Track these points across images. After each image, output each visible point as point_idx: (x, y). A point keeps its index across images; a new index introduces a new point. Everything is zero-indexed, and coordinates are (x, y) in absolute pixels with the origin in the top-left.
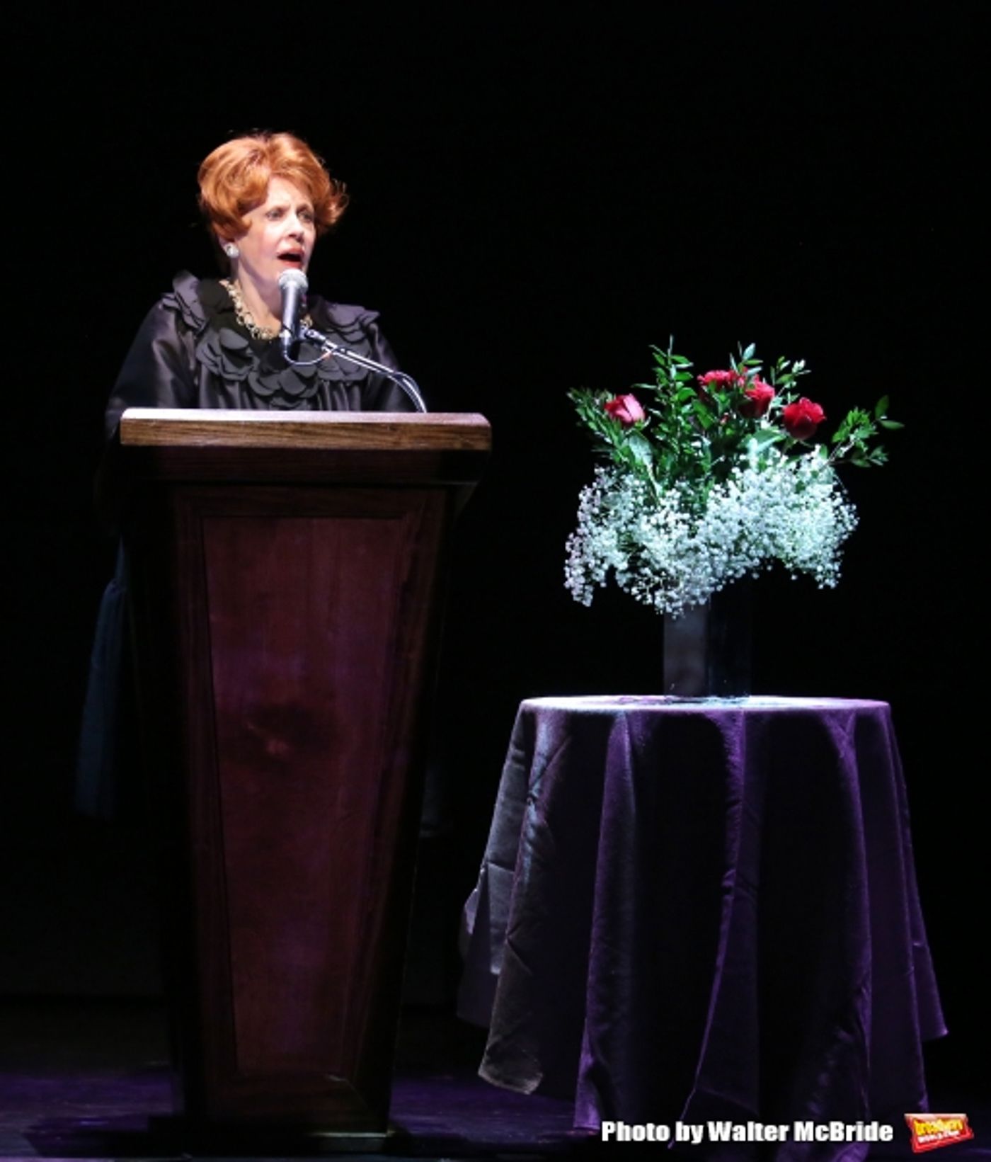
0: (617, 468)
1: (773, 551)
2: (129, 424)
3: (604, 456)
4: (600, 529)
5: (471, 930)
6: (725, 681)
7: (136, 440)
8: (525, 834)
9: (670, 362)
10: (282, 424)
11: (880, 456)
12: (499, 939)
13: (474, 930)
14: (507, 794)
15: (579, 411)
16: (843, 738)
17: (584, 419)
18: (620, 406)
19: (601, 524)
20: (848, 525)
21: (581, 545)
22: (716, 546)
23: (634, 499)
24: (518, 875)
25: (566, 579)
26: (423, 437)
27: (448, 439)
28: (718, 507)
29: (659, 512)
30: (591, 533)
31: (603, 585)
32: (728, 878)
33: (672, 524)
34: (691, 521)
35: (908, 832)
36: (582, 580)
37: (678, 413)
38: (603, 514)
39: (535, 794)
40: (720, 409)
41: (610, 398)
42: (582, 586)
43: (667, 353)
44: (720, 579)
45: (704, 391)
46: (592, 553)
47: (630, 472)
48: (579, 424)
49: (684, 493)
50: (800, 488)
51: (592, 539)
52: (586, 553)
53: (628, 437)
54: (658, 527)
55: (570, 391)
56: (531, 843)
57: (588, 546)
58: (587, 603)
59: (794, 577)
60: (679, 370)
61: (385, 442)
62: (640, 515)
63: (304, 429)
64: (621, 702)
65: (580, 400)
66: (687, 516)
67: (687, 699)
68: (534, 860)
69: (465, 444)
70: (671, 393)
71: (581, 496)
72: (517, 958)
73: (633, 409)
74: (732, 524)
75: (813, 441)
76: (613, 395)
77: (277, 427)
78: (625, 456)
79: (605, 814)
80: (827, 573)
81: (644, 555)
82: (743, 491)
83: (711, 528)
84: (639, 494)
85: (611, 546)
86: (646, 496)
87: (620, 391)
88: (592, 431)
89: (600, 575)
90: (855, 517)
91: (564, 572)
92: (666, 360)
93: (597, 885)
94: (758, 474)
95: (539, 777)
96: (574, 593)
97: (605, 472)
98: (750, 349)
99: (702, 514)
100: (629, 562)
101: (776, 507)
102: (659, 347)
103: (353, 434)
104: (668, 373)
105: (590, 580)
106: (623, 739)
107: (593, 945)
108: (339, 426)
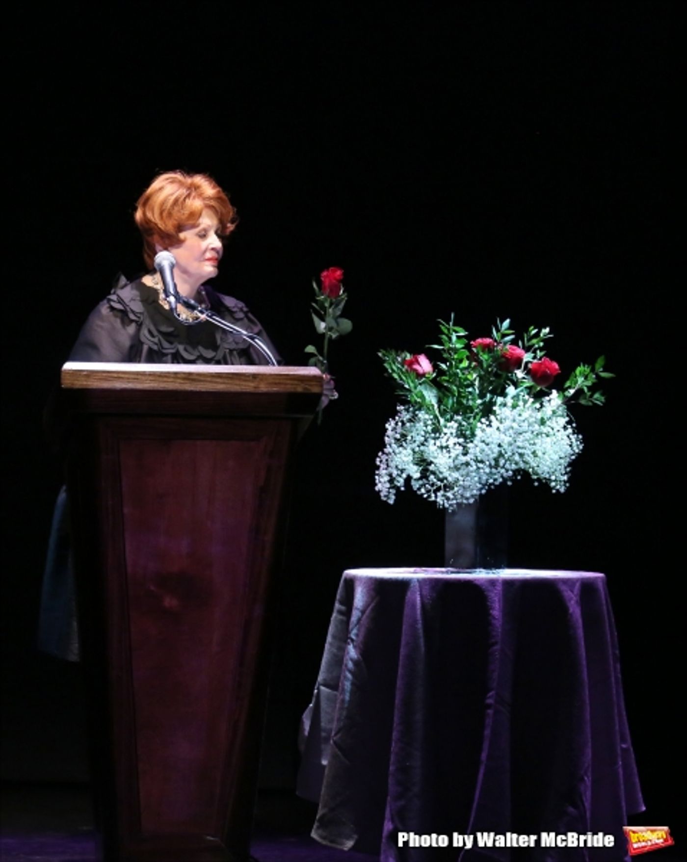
0: (412, 406)
1: (522, 465)
2: (68, 373)
3: (404, 398)
4: (401, 449)
5: (306, 733)
6: (488, 559)
7: (73, 384)
8: (346, 666)
9: (451, 331)
10: (176, 373)
11: (598, 398)
12: (327, 739)
13: (309, 733)
14: (334, 637)
15: (386, 365)
16: (571, 599)
17: (390, 371)
18: (416, 363)
19: (401, 446)
20: (575, 448)
21: (387, 460)
22: (482, 462)
23: (424, 428)
24: (341, 694)
25: (376, 485)
26: (276, 384)
27: (292, 384)
28: (483, 434)
29: (442, 438)
30: (394, 452)
31: (403, 489)
32: (490, 697)
33: (451, 446)
34: (464, 444)
35: (618, 666)
36: (388, 485)
37: (457, 368)
38: (403, 439)
39: (354, 637)
40: (485, 365)
41: (409, 357)
42: (387, 490)
43: (449, 325)
44: (484, 485)
45: (474, 352)
46: (395, 466)
47: (422, 409)
48: (386, 375)
49: (460, 425)
50: (543, 422)
51: (395, 457)
52: (390, 467)
53: (420, 384)
54: (441, 448)
55: (380, 352)
56: (350, 672)
57: (392, 461)
58: (391, 502)
59: (536, 484)
60: (459, 337)
61: (249, 387)
62: (429, 439)
63: (191, 377)
64: (415, 572)
65: (387, 359)
66: (461, 440)
67: (461, 570)
68: (353, 684)
69: (305, 389)
70: (452, 354)
71: (387, 426)
72: (339, 753)
73: (425, 365)
74: (493, 446)
75: (550, 388)
76: (411, 355)
77: (172, 376)
78: (418, 397)
79: (403, 651)
80: (559, 481)
81: (432, 467)
82: (501, 423)
83: (478, 449)
84: (428, 425)
85: (408, 461)
86: (434, 426)
87: (416, 352)
88: (395, 379)
89: (400, 482)
90: (581, 443)
91: (375, 479)
92: (449, 330)
93: (397, 701)
94: (512, 411)
95: (356, 625)
96: (382, 494)
97: (405, 409)
98: (507, 323)
99: (472, 439)
100: (421, 473)
101: (524, 434)
102: (444, 321)
103: (226, 381)
104: (450, 339)
105: (393, 485)
106: (415, 598)
107: (393, 744)
108: (216, 375)
